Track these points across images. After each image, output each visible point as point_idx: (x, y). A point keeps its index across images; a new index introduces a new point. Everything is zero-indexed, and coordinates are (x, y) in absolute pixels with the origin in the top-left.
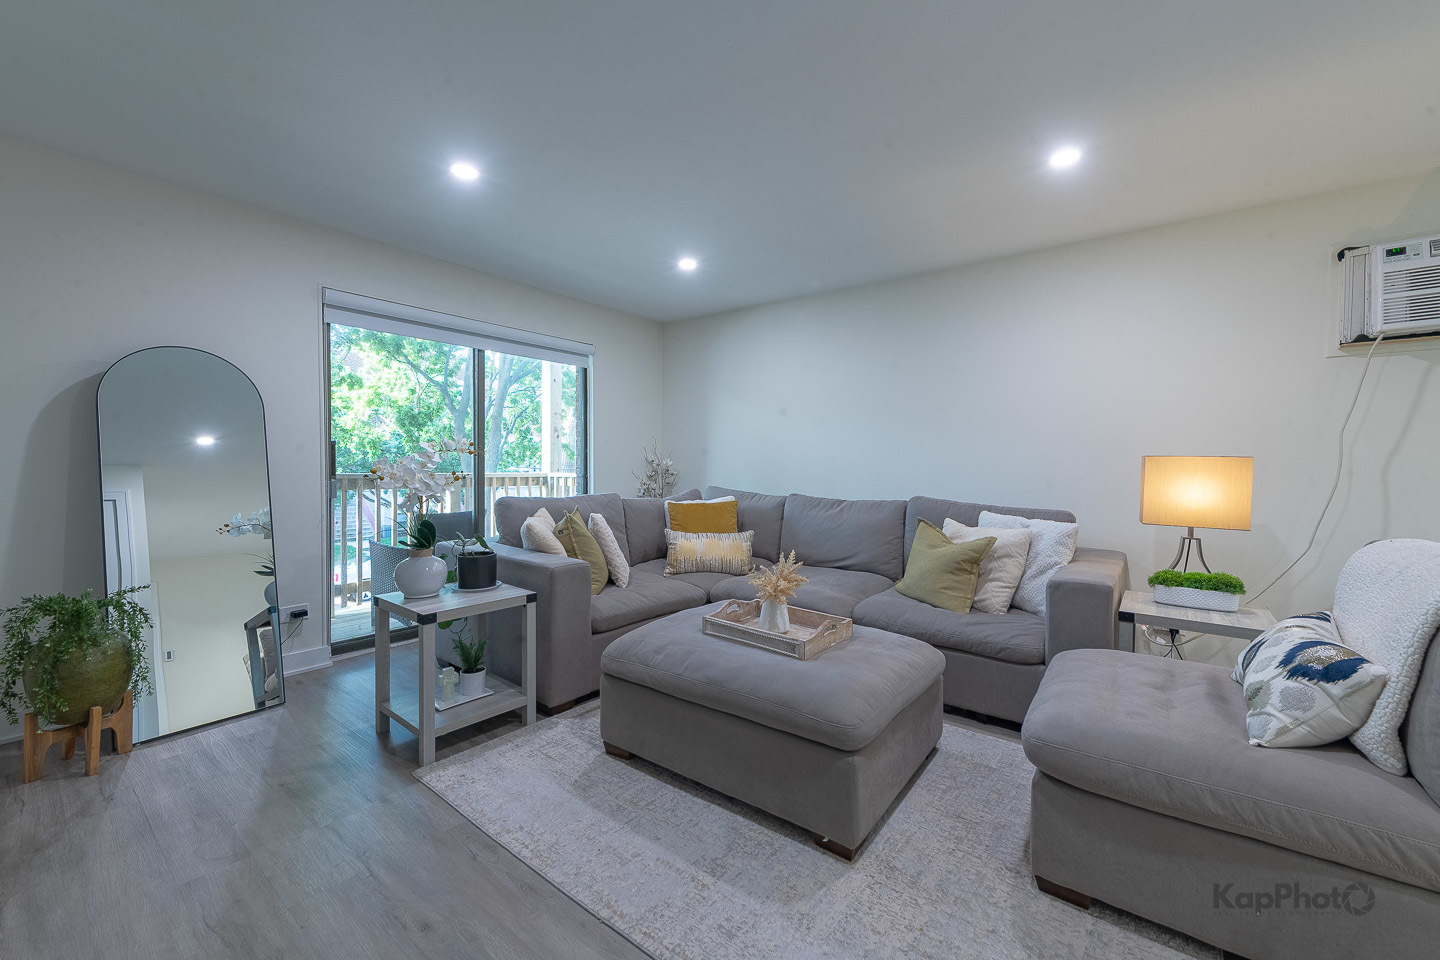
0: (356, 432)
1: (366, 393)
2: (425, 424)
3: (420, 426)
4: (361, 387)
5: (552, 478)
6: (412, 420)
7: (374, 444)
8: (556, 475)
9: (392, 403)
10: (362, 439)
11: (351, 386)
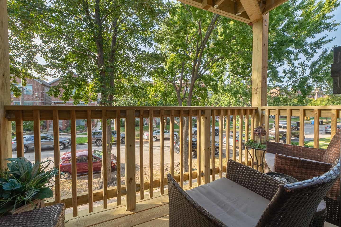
0: (152, 99)
1: (154, 88)
2: (169, 95)
3: (167, 96)
4: (153, 87)
5: (263, 110)
6: (165, 95)
7: (156, 102)
8: (263, 108)
9: (160, 91)
10: (153, 101)
11: (151, 87)
